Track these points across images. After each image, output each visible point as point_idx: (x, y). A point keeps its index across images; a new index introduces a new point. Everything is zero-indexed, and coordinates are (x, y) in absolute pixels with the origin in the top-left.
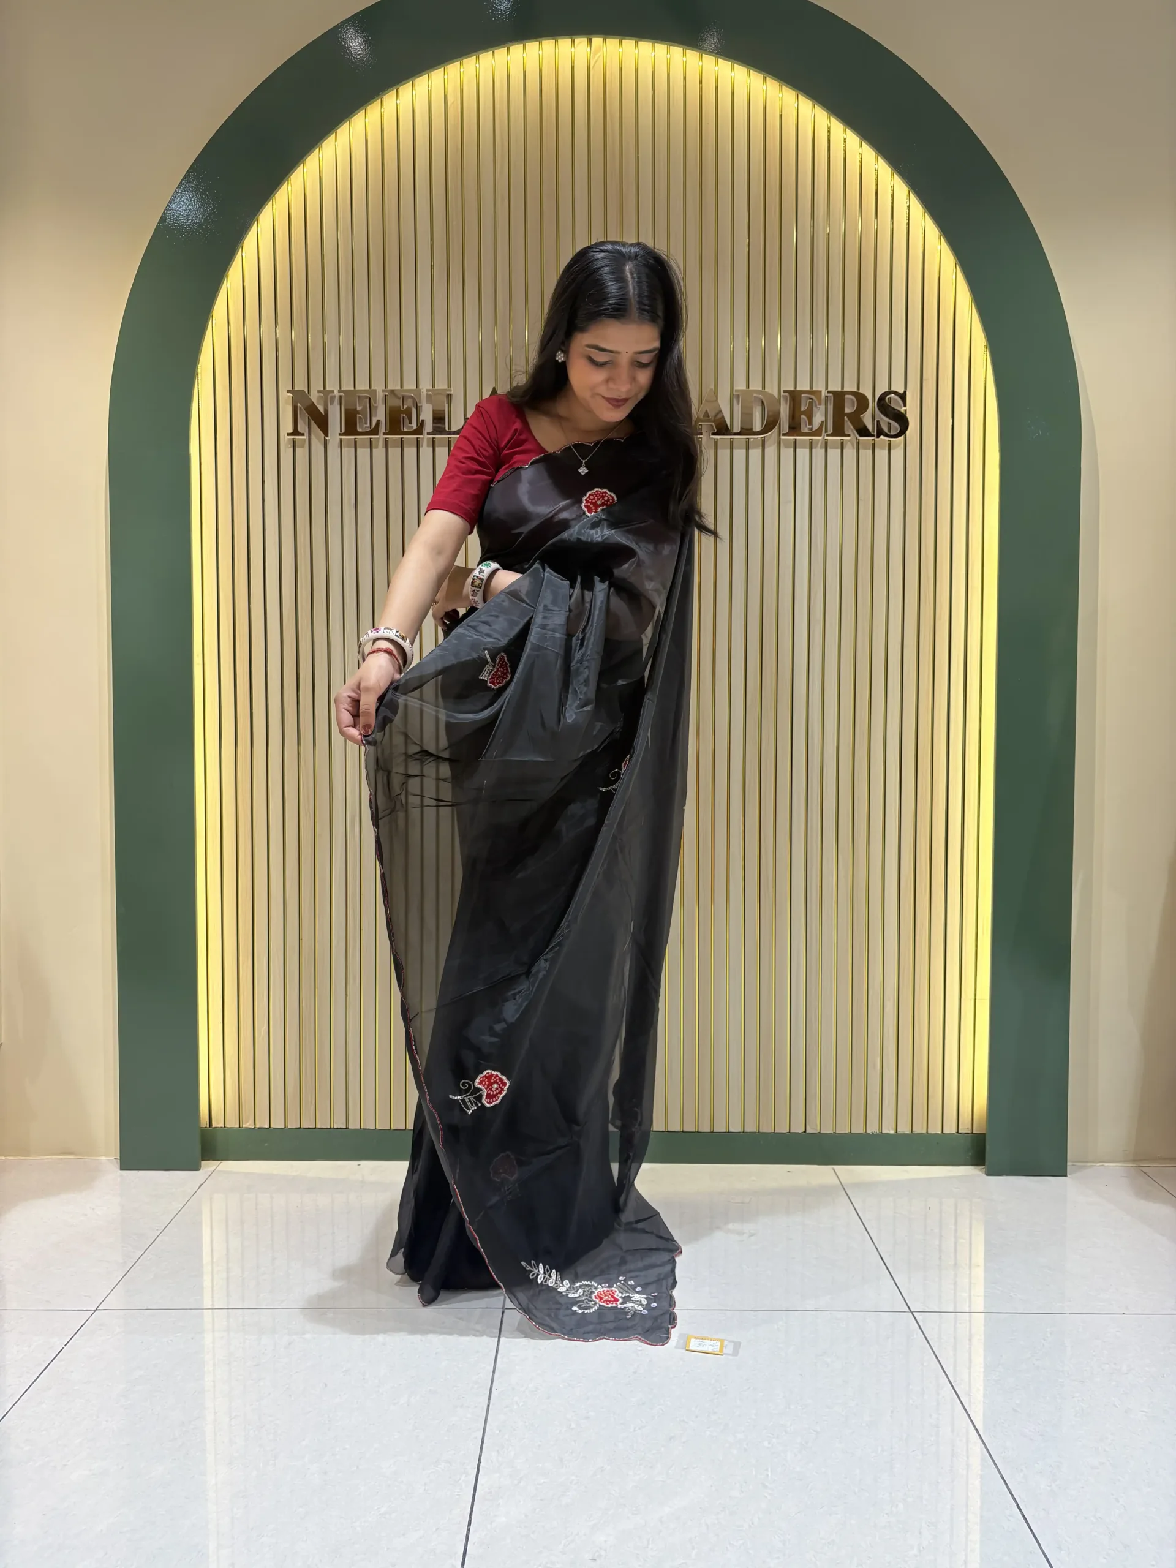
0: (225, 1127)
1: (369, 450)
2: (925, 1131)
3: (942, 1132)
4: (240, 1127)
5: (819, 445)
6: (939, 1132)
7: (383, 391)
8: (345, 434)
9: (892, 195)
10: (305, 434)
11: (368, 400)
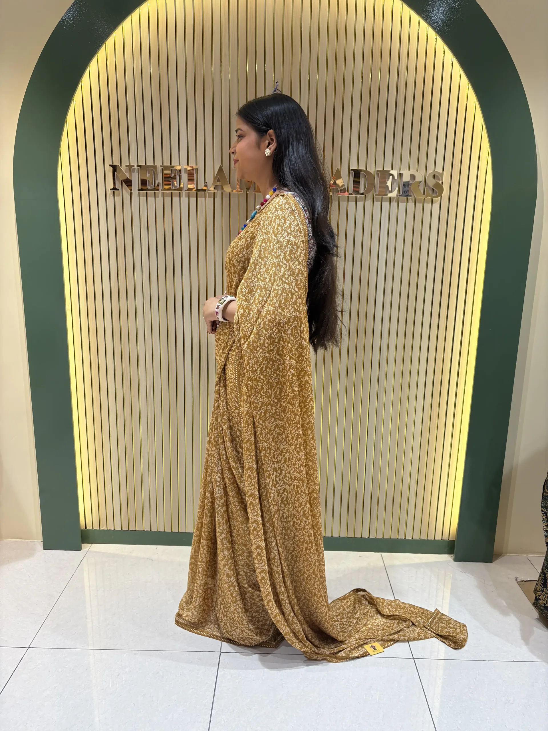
0: (93, 529)
1: (154, 198)
2: (426, 538)
3: (434, 539)
4: (100, 529)
5: (395, 199)
6: (433, 539)
7: (161, 166)
8: (142, 190)
9: (444, 57)
10: (120, 190)
11: (153, 171)
